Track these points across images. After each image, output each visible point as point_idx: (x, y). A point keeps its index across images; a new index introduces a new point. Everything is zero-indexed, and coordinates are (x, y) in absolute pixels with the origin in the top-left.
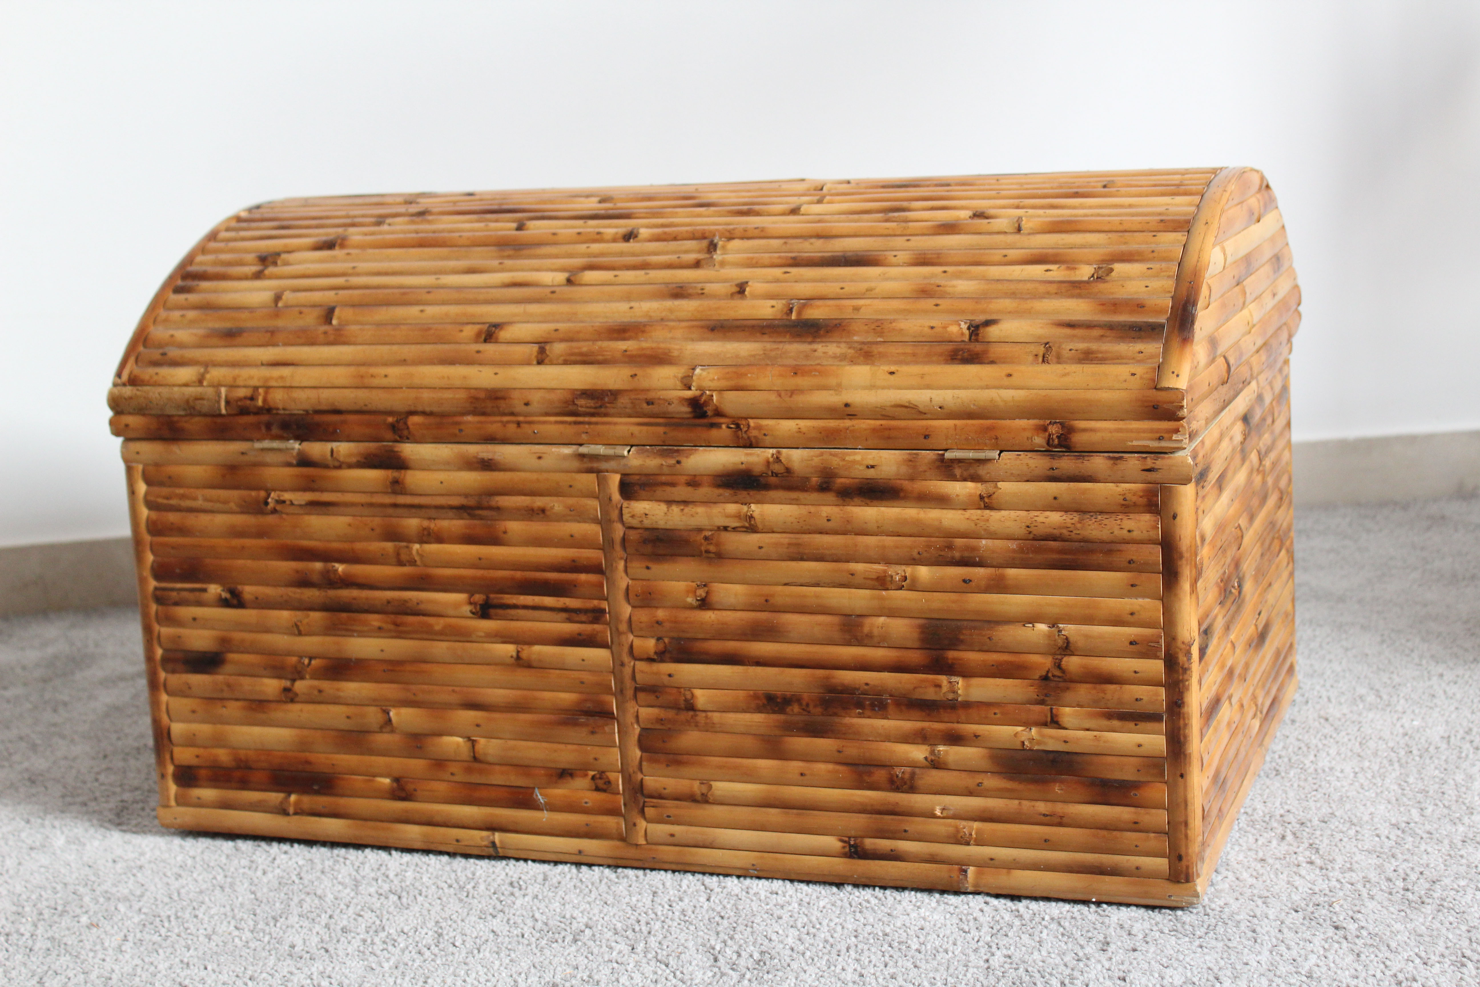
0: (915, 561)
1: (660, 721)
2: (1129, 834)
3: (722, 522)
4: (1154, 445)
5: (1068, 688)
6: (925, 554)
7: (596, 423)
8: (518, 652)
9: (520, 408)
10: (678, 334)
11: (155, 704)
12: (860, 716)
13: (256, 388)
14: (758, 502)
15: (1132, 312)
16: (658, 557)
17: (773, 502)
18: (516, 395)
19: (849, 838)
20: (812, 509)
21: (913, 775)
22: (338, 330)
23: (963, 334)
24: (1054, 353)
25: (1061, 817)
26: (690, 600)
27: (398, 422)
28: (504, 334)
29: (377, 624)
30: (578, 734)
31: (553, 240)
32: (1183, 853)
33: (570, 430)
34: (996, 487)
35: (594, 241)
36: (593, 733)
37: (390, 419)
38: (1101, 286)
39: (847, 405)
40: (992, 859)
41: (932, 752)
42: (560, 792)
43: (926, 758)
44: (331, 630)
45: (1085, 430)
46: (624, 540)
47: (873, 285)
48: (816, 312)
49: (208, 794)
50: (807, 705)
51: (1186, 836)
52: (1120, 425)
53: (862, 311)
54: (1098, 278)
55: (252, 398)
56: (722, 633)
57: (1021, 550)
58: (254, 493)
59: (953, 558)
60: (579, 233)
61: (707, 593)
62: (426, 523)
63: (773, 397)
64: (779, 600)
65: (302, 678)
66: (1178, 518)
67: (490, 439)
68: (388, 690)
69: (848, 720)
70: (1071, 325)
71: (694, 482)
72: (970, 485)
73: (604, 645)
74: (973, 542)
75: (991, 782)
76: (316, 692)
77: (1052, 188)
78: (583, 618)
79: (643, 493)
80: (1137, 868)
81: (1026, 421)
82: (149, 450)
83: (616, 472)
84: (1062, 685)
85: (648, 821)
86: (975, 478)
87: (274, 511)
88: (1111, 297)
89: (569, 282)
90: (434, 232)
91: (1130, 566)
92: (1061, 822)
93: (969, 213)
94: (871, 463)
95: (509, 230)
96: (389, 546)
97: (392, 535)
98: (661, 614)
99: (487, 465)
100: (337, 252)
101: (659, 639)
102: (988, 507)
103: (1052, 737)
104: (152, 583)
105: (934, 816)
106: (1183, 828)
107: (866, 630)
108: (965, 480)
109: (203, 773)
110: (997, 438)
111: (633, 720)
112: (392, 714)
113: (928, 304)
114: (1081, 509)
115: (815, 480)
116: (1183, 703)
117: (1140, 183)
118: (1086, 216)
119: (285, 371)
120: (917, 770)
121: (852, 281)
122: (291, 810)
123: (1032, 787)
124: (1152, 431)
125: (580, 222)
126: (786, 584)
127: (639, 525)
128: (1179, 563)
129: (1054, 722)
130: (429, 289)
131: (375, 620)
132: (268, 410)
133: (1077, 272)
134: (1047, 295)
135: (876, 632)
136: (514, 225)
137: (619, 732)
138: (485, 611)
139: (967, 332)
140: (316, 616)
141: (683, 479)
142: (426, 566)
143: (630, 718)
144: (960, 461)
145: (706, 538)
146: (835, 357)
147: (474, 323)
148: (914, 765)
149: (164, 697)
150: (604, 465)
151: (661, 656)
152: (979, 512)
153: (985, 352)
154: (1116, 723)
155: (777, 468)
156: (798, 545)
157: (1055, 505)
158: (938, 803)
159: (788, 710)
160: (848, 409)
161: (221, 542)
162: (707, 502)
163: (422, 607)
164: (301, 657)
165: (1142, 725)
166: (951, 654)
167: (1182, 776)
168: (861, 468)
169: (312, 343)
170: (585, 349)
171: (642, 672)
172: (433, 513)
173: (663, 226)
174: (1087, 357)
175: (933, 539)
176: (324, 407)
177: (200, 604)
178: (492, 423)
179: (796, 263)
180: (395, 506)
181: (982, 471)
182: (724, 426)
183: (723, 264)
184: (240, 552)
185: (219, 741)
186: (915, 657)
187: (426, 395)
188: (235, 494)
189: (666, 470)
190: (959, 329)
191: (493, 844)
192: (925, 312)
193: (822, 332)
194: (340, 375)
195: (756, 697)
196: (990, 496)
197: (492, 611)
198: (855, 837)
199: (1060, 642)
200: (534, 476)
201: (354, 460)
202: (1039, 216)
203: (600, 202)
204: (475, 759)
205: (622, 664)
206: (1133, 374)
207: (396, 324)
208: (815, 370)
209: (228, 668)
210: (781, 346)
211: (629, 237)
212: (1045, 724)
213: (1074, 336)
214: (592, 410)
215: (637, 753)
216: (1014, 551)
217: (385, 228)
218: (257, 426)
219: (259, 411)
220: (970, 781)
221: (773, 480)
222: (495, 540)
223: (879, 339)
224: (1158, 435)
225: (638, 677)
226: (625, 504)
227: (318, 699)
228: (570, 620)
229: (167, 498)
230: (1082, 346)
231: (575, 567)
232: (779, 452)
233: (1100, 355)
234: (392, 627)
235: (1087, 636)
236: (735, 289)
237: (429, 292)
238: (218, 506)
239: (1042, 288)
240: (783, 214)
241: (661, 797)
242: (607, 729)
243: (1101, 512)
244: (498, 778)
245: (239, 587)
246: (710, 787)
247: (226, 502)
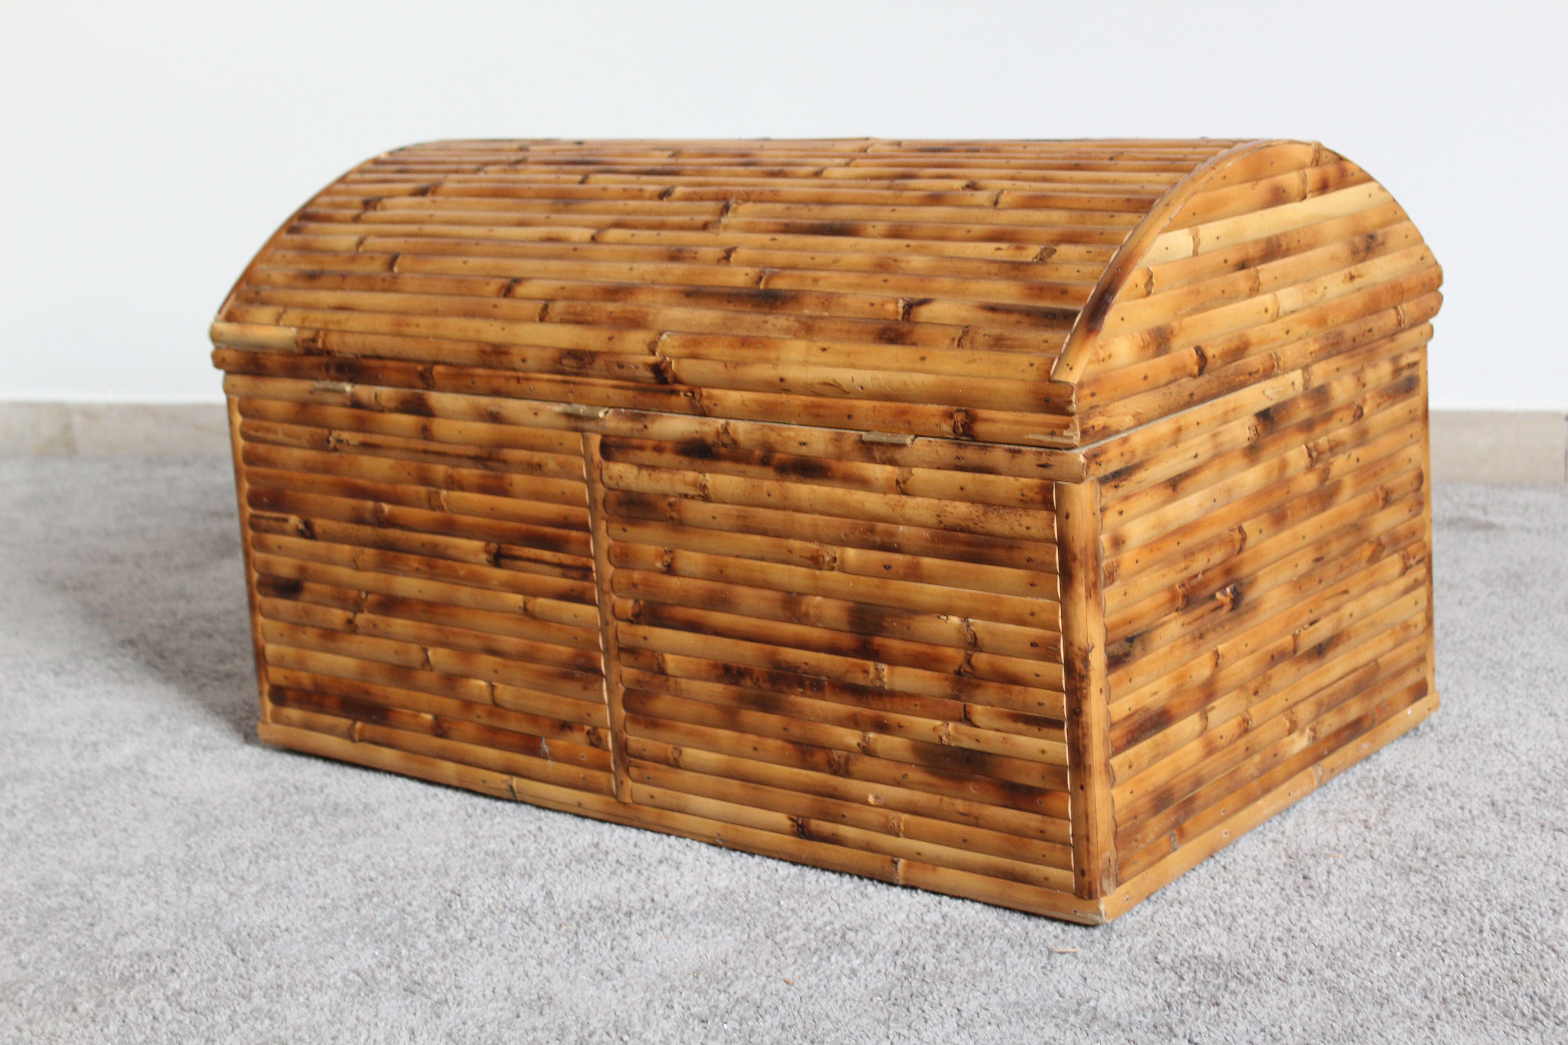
0: (844, 543)
1: (638, 682)
2: (1037, 842)
3: (682, 489)
4: (1048, 439)
5: (978, 686)
6: (851, 537)
7: (579, 384)
8: (525, 603)
9: (518, 363)
10: (659, 298)
11: (254, 624)
12: (803, 695)
13: (318, 331)
14: (712, 472)
15: (1054, 298)
16: (633, 521)
17: (724, 472)
18: (515, 351)
19: (798, 817)
20: (756, 482)
21: (848, 759)
22: (395, 278)
23: (897, 313)
24: (969, 338)
25: (977, 818)
26: (659, 565)
27: (425, 371)
28: (521, 290)
29: (415, 565)
30: (573, 688)
31: (602, 195)
32: (1086, 869)
33: (559, 389)
34: (911, 473)
35: (634, 198)
36: (585, 688)
37: (420, 368)
38: (1039, 269)
39: (782, 380)
40: (919, 854)
41: (864, 739)
42: (561, 743)
43: (859, 744)
44: (383, 566)
45: (986, 420)
46: (605, 501)
47: (839, 256)
48: (781, 284)
49: (294, 713)
50: (758, 680)
51: (1088, 851)
52: (1017, 416)
53: (821, 283)
54: (1041, 259)
55: (314, 340)
56: (686, 601)
57: (933, 539)
58: (320, 431)
59: (875, 542)
60: (624, 190)
61: (672, 559)
62: (451, 471)
63: (720, 368)
64: (731, 572)
65: (361, 611)
66: (1071, 518)
67: (497, 393)
68: (427, 630)
69: (793, 698)
70: (993, 309)
71: (659, 449)
72: (889, 468)
73: (592, 603)
74: (892, 527)
75: (916, 775)
76: (371, 626)
77: (1064, 159)
78: (575, 574)
79: (619, 456)
80: (1046, 879)
81: (936, 406)
82: (242, 382)
83: (597, 432)
84: (973, 681)
85: (634, 780)
86: (892, 462)
87: (335, 450)
88: (1043, 280)
89: (593, 239)
90: (514, 182)
91: (1028, 564)
92: (976, 822)
93: (963, 183)
94: (803, 440)
95: (573, 182)
96: (422, 489)
97: (424, 480)
98: (637, 576)
99: (494, 418)
100: (426, 200)
101: (636, 601)
102: (904, 493)
103: (965, 735)
104: (250, 510)
105: (867, 803)
106: (1085, 843)
107: (803, 608)
108: (884, 463)
109: (290, 694)
110: (909, 423)
111: (618, 680)
112: (430, 653)
113: (878, 279)
114: (986, 502)
115: (758, 453)
116: (1081, 711)
117: (1145, 156)
118: (1065, 191)
119: (342, 316)
120: (852, 756)
121: (827, 251)
122: (357, 737)
123: (950, 784)
124: (1045, 425)
125: (633, 178)
126: (737, 556)
127: (615, 487)
128: (1073, 565)
129: (967, 719)
130: (478, 241)
131: (414, 561)
132: (329, 353)
133: (1024, 252)
134: (988, 276)
135: (811, 611)
136: (579, 178)
137: (608, 689)
138: (498, 559)
139: (901, 310)
140: (370, 552)
141: (650, 443)
142: (452, 512)
143: (614, 677)
144: (879, 444)
145: (670, 505)
146: (781, 330)
147: (501, 277)
148: (848, 749)
149: (261, 619)
150: (586, 425)
151: (636, 619)
152: (897, 497)
153: (910, 332)
154: (1021, 726)
155: (725, 439)
156: (744, 517)
157: (961, 495)
158: (873, 792)
159: (742, 682)
160: (782, 384)
161: (298, 476)
162: (670, 469)
163: (450, 552)
164: (360, 591)
165: (1045, 731)
166: (878, 640)
167: (1082, 788)
168: (796, 444)
169: (371, 289)
170: (579, 309)
171: (623, 632)
172: (455, 461)
173: (700, 185)
174: (998, 344)
175: (859, 522)
176: (368, 352)
177: (283, 532)
178: (498, 377)
179: (788, 229)
180: (426, 452)
181: (898, 455)
182: (682, 394)
183: (727, 227)
184: (311, 486)
185: (301, 665)
186: (846, 640)
187: (446, 346)
188: (305, 431)
189: (636, 434)
190: (894, 308)
191: (511, 788)
192: (874, 287)
193: (778, 304)
194: (383, 322)
195: (715, 666)
196: (904, 482)
197: (503, 561)
198: (803, 817)
199: (969, 638)
200: (533, 431)
201: (392, 405)
202: (1023, 190)
203: (670, 157)
204: (495, 704)
205: (607, 623)
206: (1032, 365)
207: (439, 275)
208: (761, 342)
209: (306, 596)
210: (739, 315)
211: (664, 195)
212: (960, 720)
213: (994, 320)
214: (575, 371)
215: (623, 713)
216: (926, 540)
217: (481, 175)
218: (318, 367)
219: (320, 353)
220: (895, 772)
221: (723, 450)
222: (502, 490)
223: (826, 314)
224: (1050, 430)
225: (620, 636)
226: (605, 464)
227: (374, 632)
228: (564, 576)
229: (256, 430)
230: (996, 331)
231: (566, 523)
232: (727, 423)
233: (1009, 343)
234: (426, 569)
235: (993, 634)
236: (723, 254)
237: (477, 244)
238: (294, 441)
239: (984, 267)
240: (808, 176)
241: (642, 758)
242: (596, 686)
243: (1004, 506)
244: (513, 725)
245: (312, 520)
246: (681, 753)
247: (298, 438)
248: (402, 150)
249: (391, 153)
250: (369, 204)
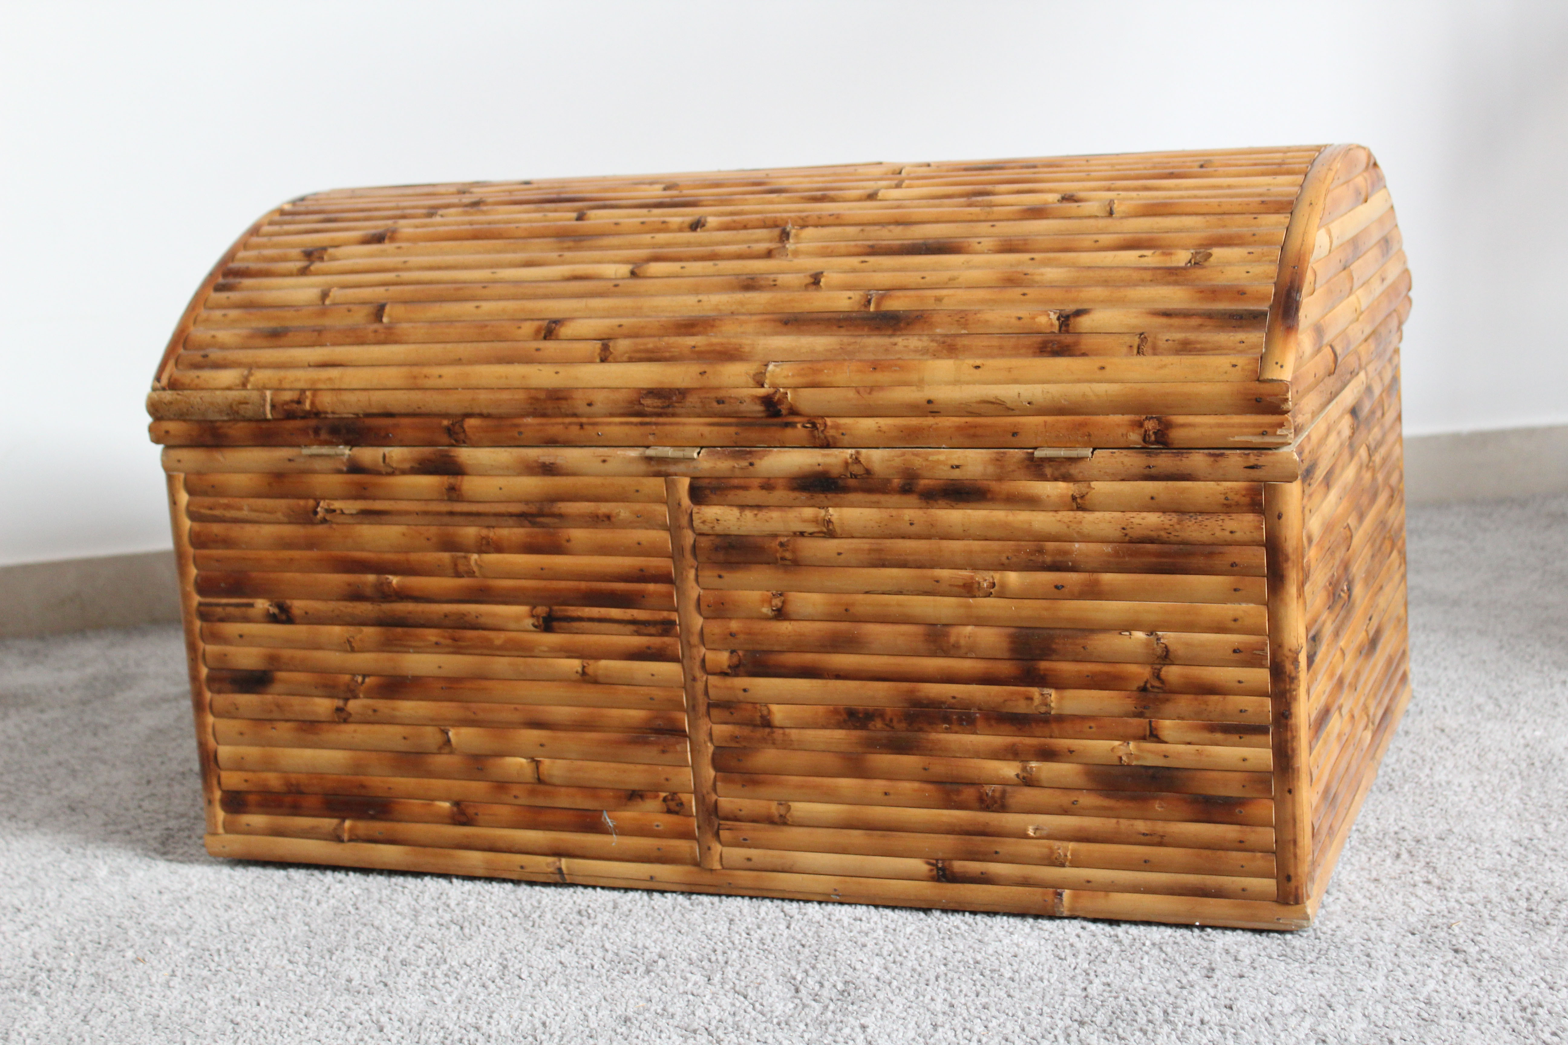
0: (1004, 567)
1: (735, 738)
2: (1234, 854)
3: (799, 527)
4: (1257, 440)
5: (1168, 700)
6: (1014, 560)
7: (664, 424)
8: (584, 667)
9: (582, 408)
10: (750, 328)
11: (200, 726)
12: (948, 731)
13: (303, 391)
14: (836, 506)
15: (1232, 300)
16: (730, 565)
17: (852, 505)
18: (578, 395)
19: (937, 860)
20: (894, 512)
21: (1004, 793)
22: (389, 328)
23: (1052, 325)
24: (1149, 344)
25: (1162, 836)
26: (766, 610)
27: (453, 425)
28: (565, 331)
29: (434, 639)
30: (650, 753)
31: (615, 230)
32: (1292, 874)
33: (636, 432)
34: (1089, 487)
35: (659, 231)
36: (664, 752)
37: (445, 422)
38: (1199, 272)
39: (929, 402)
40: (1089, 882)
41: (1024, 769)
42: (629, 815)
43: (1017, 775)
44: (387, 645)
45: (1183, 426)
46: (694, 547)
47: (955, 273)
48: (896, 304)
49: (257, 820)
50: (891, 720)
51: (1295, 855)
52: (1221, 419)
53: (945, 301)
54: (1196, 263)
55: (299, 402)
56: (799, 645)
57: (1116, 554)
58: (302, 502)
59: (1044, 562)
60: (643, 223)
61: (784, 602)
62: (484, 532)
63: (851, 394)
64: (859, 610)
65: (356, 697)
66: (1284, 518)
67: (552, 442)
68: (447, 709)
69: (934, 736)
70: (1167, 314)
71: (768, 485)
72: (1062, 485)
73: (674, 659)
74: (1066, 546)
75: (1087, 800)
76: (370, 712)
77: (1145, 169)
78: (652, 630)
79: (714, 498)
80: (1243, 890)
81: (1120, 416)
82: (191, 458)
83: (685, 475)
84: (1161, 696)
85: (723, 845)
86: (1066, 478)
87: (324, 521)
88: (1209, 283)
89: (633, 274)
90: (489, 223)
91: (1233, 569)
92: (1161, 841)
93: (1057, 196)
94: (956, 463)
95: (570, 220)
96: (446, 556)
97: (449, 545)
98: (734, 625)
99: (548, 470)
100: (387, 246)
101: (732, 652)
102: (1081, 508)
103: (1149, 751)
104: (196, 599)
105: (1027, 837)
106: (1292, 847)
107: (952, 639)
108: (1056, 479)
109: (252, 798)
110: (1089, 435)
111: (707, 738)
112: (451, 734)
113: (1015, 293)
114: (1180, 510)
115: (896, 482)
116: (1291, 714)
117: (1239, 162)
118: (1182, 197)
119: (334, 373)
120: (1008, 788)
121: (934, 270)
122: (346, 837)
123: (1131, 804)
124: (1255, 425)
125: (644, 211)
126: (867, 593)
127: (710, 532)
128: (1285, 566)
129: (1153, 736)
130: (485, 284)
131: (432, 635)
132: (316, 414)
133: (1174, 258)
134: (1142, 282)
135: (963, 642)
136: (574, 215)
137: (692, 751)
138: (548, 624)
139: (1056, 323)
140: (369, 631)
141: (756, 482)
142: (485, 577)
143: (703, 736)
144: (1050, 460)
145: (782, 544)
146: (916, 351)
147: (532, 320)
148: (1005, 783)
149: (210, 719)
150: (672, 469)
151: (735, 670)
152: (1071, 513)
153: (1076, 344)
154: (1219, 736)
155: (856, 469)
156: (879, 551)
157: (1153, 505)
158: (1031, 823)
159: (871, 726)
160: (931, 406)
161: (266, 554)
162: (781, 507)
163: (482, 620)
164: (354, 675)
165: (1247, 738)
166: (1044, 665)
167: (1290, 791)
168: (947, 468)
169: (363, 343)
170: (650, 346)
171: (715, 686)
172: (492, 521)
173: (732, 214)
174: (1185, 348)
175: (1023, 543)
176: (375, 411)
177: (247, 619)
178: (553, 424)
179: (874, 251)
180: (451, 514)
181: (1074, 470)
182: (799, 426)
183: (796, 253)
184: (288, 565)
185: (268, 765)
186: (1005, 668)
187: (483, 396)
188: (282, 504)
189: (738, 473)
190: (1048, 320)
191: (560, 870)
192: (1012, 302)
193: (902, 325)
194: (392, 376)
195: (836, 712)
196: (1082, 497)
197: (555, 624)
198: (943, 860)
199: (1159, 651)
200: (599, 481)
201: (407, 466)
202: (1132, 199)
203: (665, 189)
204: (540, 781)
205: (694, 679)
206: (1234, 366)
207: (450, 321)
208: (896, 365)
209: (277, 687)
210: (859, 340)
211: (696, 225)
212: (1144, 738)
213: (1171, 326)
214: (660, 410)
215: (710, 773)
216: (1108, 555)
217: (437, 219)
218: (304, 431)
219: (306, 415)
220: (1064, 799)
221: (852, 482)
222: (557, 549)
223: (963, 332)
224: (1261, 430)
225: (711, 692)
226: (695, 509)
227: (372, 719)
228: (638, 633)
229: (211, 509)
230: (1179, 336)
231: (642, 576)
232: (858, 453)
233: (1198, 346)
234: (449, 642)
235: (1188, 644)
236: (810, 280)
237: (484, 287)
238: (265, 516)
239: (1135, 275)
240: (860, 199)
241: (736, 819)
242: (679, 748)
243: (1201, 513)
244: (563, 801)
245: (288, 602)
246: (789, 808)
247: (272, 512)
248: (303, 199)
249: (294, 203)
250: (312, 255)
